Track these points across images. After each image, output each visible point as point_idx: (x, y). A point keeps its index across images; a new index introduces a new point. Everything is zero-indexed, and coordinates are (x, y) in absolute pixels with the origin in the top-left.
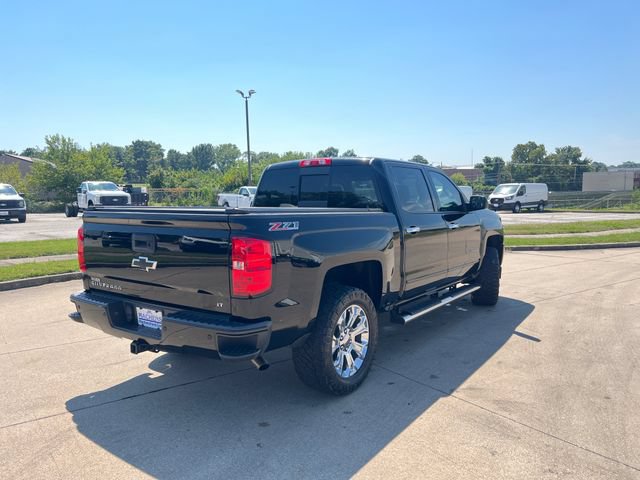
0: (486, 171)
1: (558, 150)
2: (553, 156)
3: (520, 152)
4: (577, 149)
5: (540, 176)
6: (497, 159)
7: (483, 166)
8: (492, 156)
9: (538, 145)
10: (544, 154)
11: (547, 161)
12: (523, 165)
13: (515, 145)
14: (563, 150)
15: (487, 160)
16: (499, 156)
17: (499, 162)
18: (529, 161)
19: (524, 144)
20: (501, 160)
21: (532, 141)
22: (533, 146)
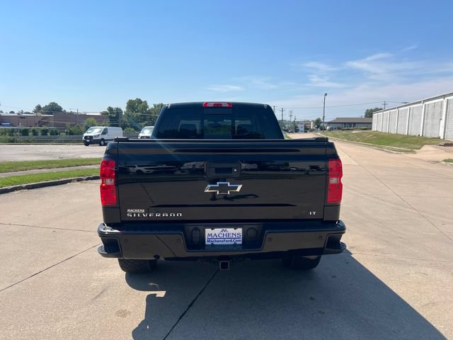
0: (110, 117)
1: (155, 105)
2: (152, 109)
3: (132, 105)
5: (146, 122)
6: (117, 109)
7: (107, 114)
8: (114, 107)
9: (143, 100)
10: (147, 107)
11: (149, 112)
12: (135, 114)
13: (128, 100)
14: (158, 106)
15: (110, 109)
16: (119, 107)
18: (138, 112)
19: (134, 99)
20: (120, 110)
21: (139, 98)
22: (139, 101)
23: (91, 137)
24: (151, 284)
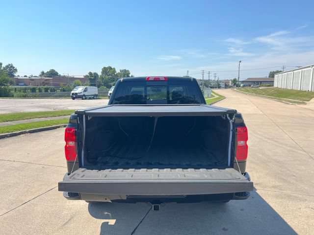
0: (90, 79)
1: (121, 71)
2: (119, 73)
3: (105, 70)
4: (128, 71)
6: (95, 73)
7: (88, 77)
8: (93, 72)
9: (113, 68)
10: (115, 72)
11: (117, 75)
12: (107, 77)
14: (123, 71)
15: (90, 73)
16: (96, 72)
17: (96, 75)
18: (109, 75)
19: (107, 67)
20: (97, 74)
21: (110, 66)
22: (110, 68)
23: (76, 94)
24: (106, 213)
